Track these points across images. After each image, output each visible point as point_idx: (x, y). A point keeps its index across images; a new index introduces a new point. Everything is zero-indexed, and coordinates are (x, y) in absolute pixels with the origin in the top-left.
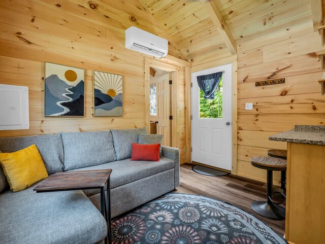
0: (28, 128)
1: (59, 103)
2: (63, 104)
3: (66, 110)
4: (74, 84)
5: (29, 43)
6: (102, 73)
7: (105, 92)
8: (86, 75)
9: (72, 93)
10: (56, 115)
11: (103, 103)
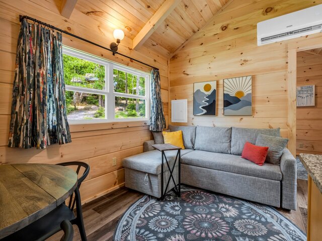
0: (187, 122)
1: (200, 107)
2: (203, 108)
3: (205, 111)
4: (209, 93)
5: (188, 75)
6: (230, 80)
7: (233, 94)
8: (218, 85)
9: (208, 99)
10: (199, 114)
11: (231, 104)
